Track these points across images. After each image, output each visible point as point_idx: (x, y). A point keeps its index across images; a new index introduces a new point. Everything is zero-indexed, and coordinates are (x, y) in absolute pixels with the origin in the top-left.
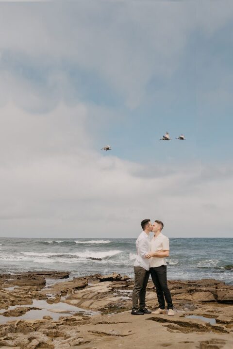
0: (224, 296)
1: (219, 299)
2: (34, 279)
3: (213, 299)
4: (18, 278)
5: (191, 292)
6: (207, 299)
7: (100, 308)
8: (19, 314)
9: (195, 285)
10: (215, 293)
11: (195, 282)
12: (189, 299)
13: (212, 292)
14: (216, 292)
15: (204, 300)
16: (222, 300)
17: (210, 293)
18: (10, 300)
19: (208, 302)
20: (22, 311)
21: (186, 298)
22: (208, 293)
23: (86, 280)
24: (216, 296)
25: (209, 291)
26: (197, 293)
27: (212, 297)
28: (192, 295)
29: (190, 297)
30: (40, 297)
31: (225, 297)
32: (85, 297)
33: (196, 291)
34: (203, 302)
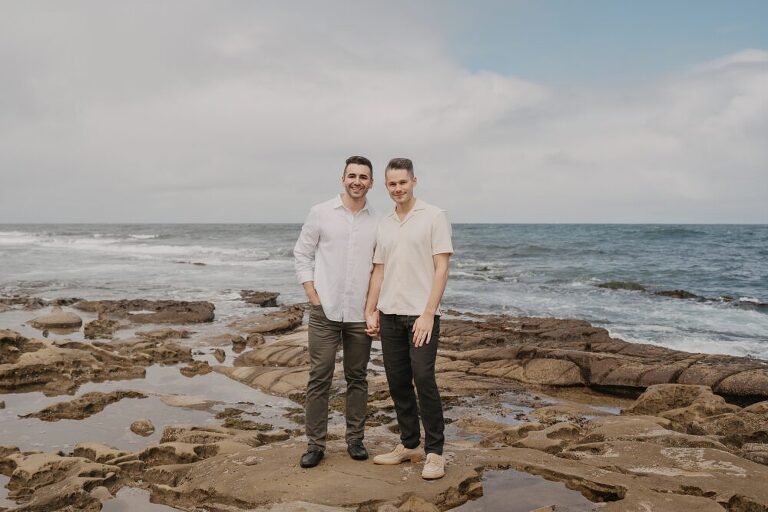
0: (606, 374)
1: (595, 380)
2: (190, 310)
3: (580, 380)
4: (159, 309)
5: (522, 356)
6: (562, 381)
7: (295, 392)
8: (81, 413)
9: (537, 334)
10: (584, 364)
11: (537, 327)
12: (516, 376)
13: (576, 361)
14: (587, 361)
15: (556, 382)
16: (602, 384)
17: (571, 364)
18: (91, 369)
19: (565, 386)
20: (91, 405)
21: (510, 375)
22: (565, 362)
23: (300, 313)
24: (586, 372)
25: (569, 358)
26: (540, 361)
27: (575, 376)
28: (524, 365)
29: (518, 372)
30: (176, 356)
31: (610, 376)
32: (274, 359)
33: (536, 355)
34: (552, 386)
